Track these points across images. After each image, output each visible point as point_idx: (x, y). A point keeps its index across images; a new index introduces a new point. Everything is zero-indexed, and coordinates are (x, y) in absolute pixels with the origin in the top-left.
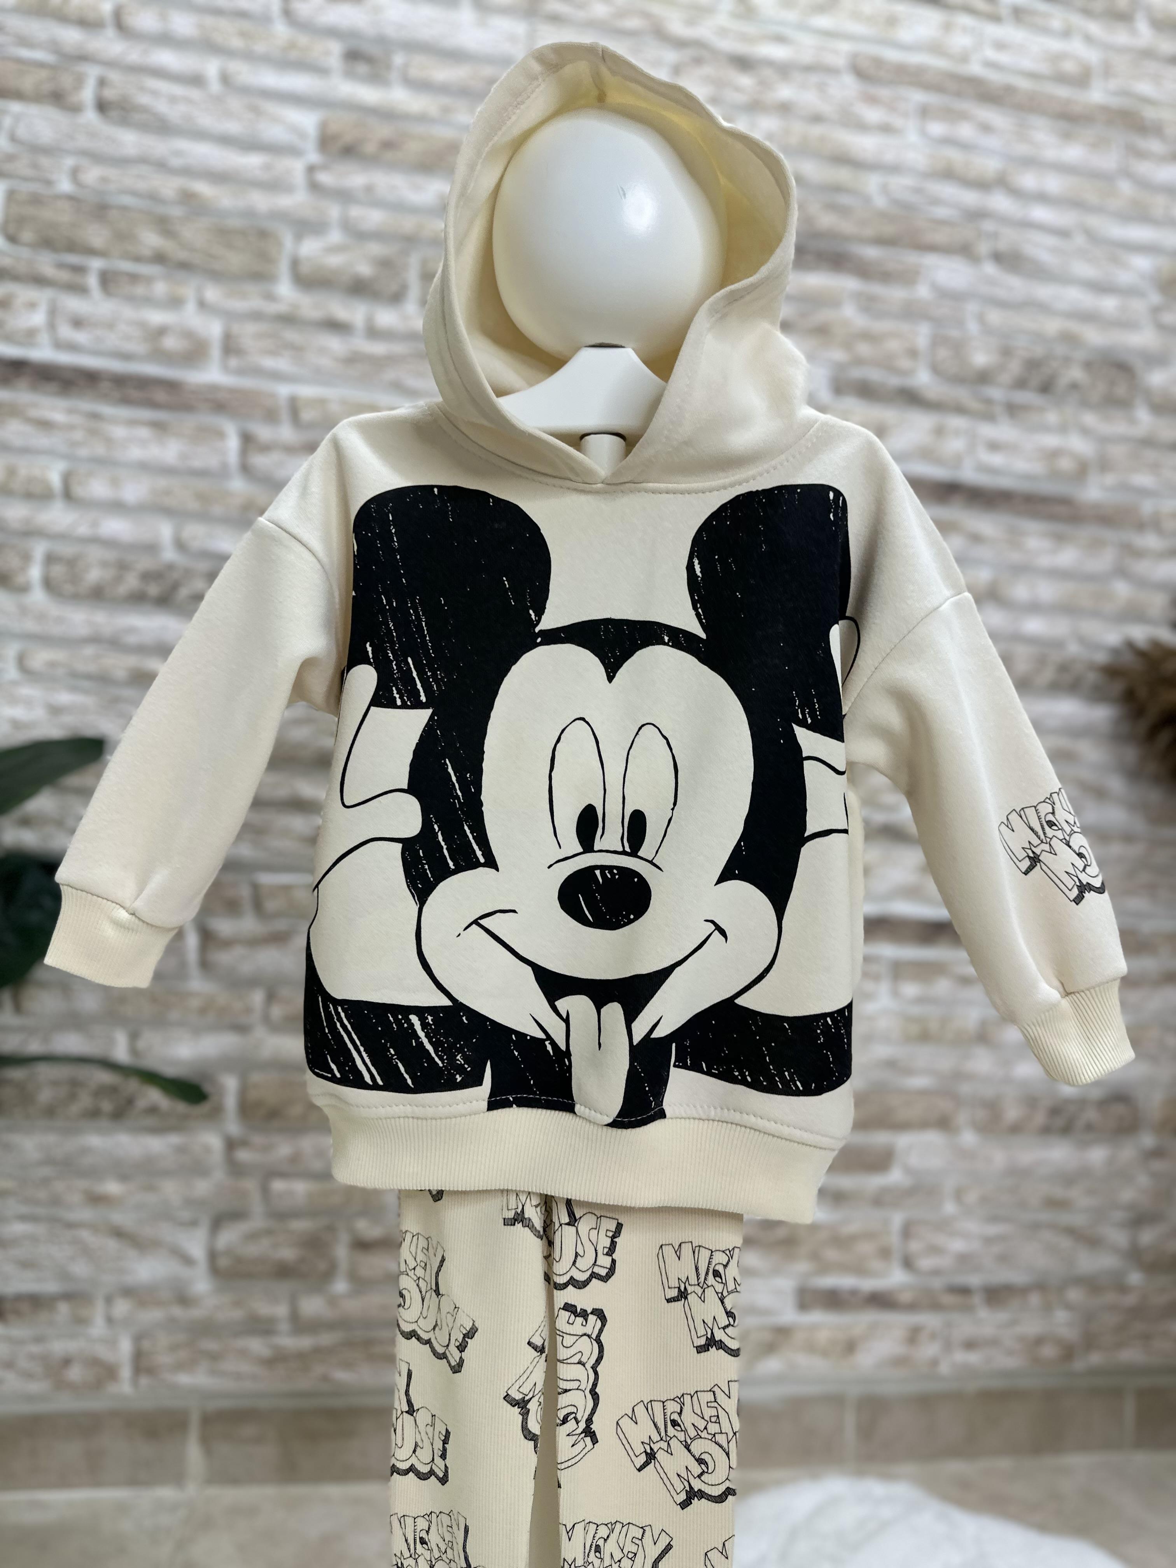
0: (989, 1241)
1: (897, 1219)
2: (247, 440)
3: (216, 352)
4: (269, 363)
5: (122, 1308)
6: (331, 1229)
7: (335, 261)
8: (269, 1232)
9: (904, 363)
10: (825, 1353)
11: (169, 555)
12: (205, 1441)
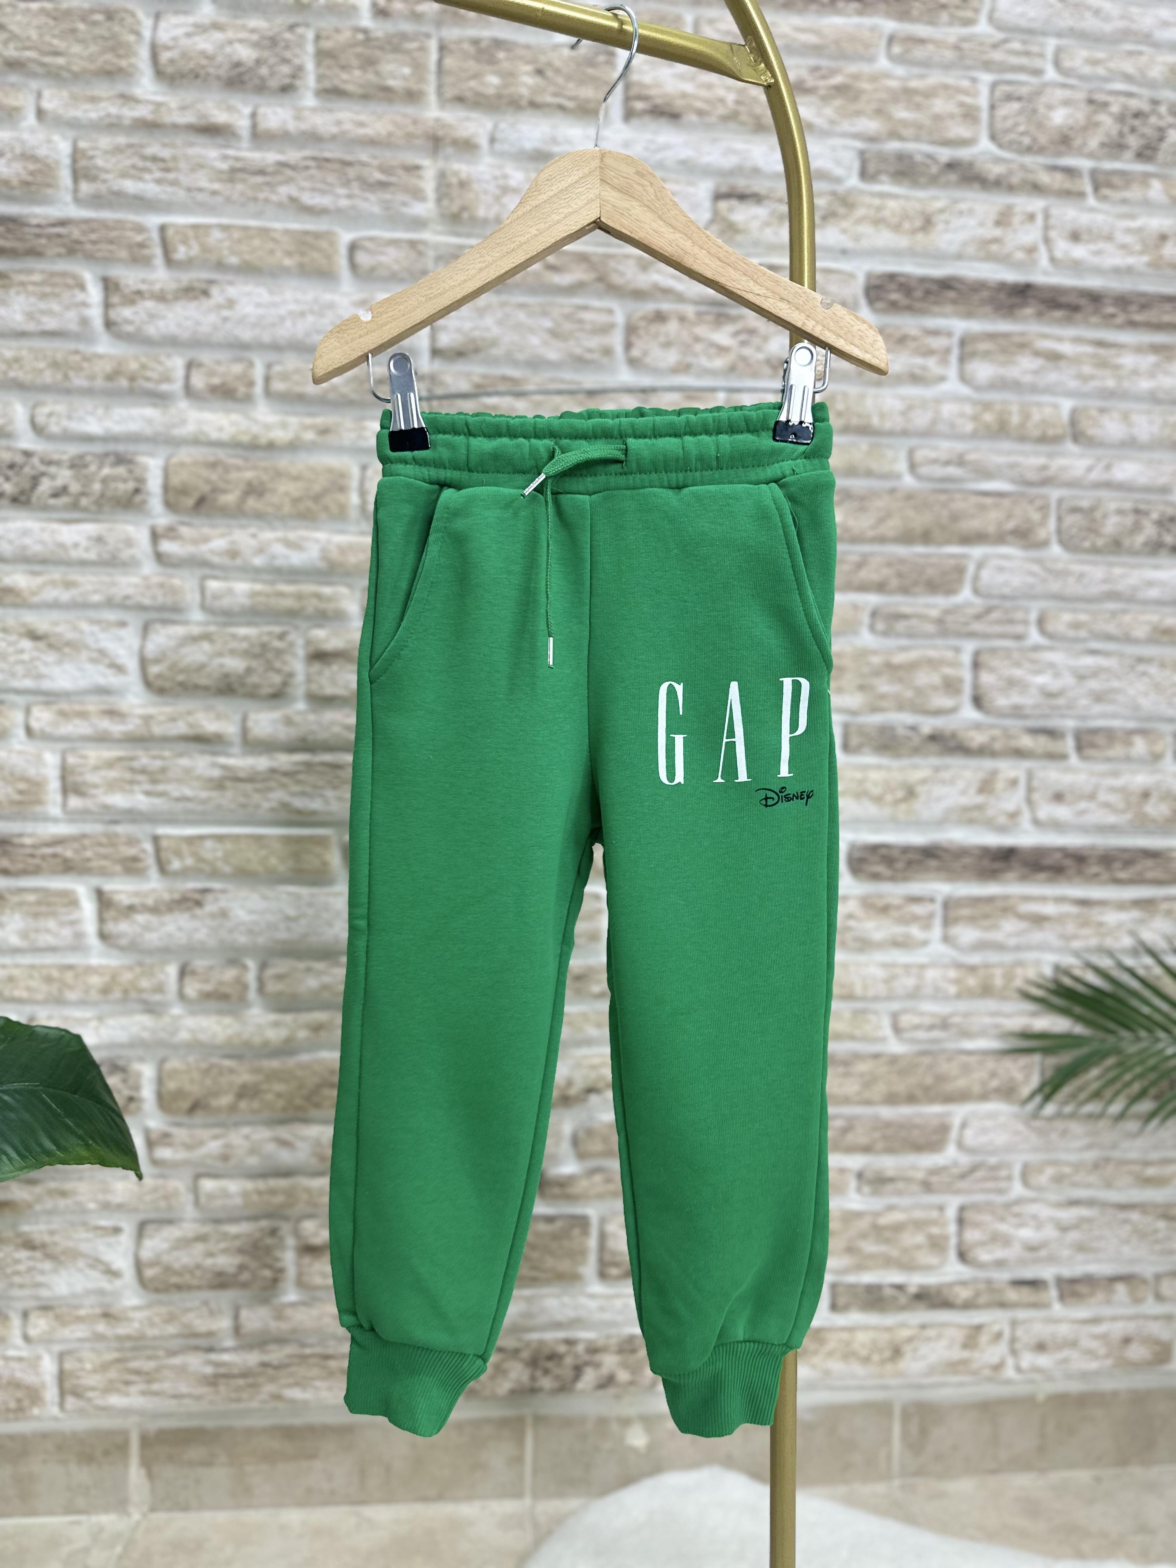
0: (1064, 1229)
1: (953, 1204)
2: (109, 286)
3: (65, 177)
4: (130, 186)
5: (40, 1325)
6: (273, 1232)
7: (205, 44)
8: (202, 1238)
9: (959, 130)
10: (866, 1360)
11: (27, 441)
12: (147, 1463)
